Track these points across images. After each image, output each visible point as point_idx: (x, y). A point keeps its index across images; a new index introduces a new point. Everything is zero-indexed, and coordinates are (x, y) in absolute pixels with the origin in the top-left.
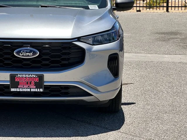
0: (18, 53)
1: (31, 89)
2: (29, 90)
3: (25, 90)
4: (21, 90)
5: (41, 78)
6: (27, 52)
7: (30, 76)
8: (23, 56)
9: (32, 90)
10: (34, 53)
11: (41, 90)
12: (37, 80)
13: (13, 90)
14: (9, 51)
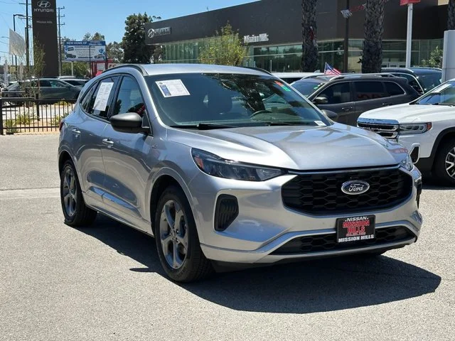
0: (346, 188)
1: (360, 236)
2: (358, 238)
3: (354, 239)
4: (350, 239)
5: (372, 219)
6: (357, 186)
7: (361, 218)
8: (353, 192)
9: (363, 238)
10: (365, 187)
11: (372, 237)
12: (367, 224)
13: (340, 240)
14: (334, 187)
